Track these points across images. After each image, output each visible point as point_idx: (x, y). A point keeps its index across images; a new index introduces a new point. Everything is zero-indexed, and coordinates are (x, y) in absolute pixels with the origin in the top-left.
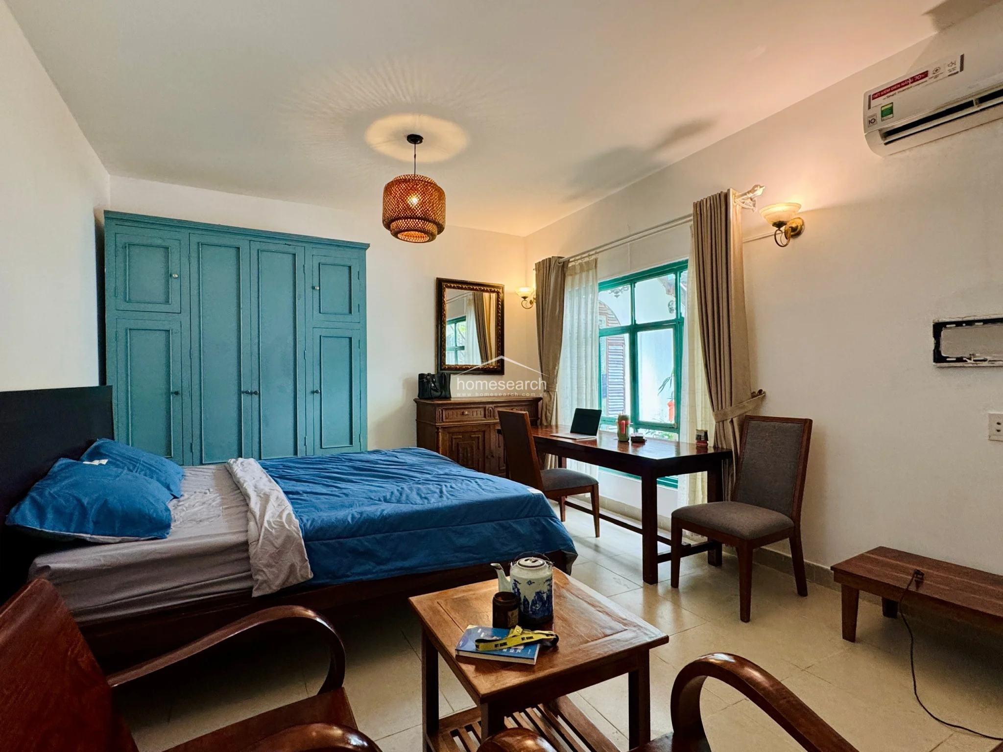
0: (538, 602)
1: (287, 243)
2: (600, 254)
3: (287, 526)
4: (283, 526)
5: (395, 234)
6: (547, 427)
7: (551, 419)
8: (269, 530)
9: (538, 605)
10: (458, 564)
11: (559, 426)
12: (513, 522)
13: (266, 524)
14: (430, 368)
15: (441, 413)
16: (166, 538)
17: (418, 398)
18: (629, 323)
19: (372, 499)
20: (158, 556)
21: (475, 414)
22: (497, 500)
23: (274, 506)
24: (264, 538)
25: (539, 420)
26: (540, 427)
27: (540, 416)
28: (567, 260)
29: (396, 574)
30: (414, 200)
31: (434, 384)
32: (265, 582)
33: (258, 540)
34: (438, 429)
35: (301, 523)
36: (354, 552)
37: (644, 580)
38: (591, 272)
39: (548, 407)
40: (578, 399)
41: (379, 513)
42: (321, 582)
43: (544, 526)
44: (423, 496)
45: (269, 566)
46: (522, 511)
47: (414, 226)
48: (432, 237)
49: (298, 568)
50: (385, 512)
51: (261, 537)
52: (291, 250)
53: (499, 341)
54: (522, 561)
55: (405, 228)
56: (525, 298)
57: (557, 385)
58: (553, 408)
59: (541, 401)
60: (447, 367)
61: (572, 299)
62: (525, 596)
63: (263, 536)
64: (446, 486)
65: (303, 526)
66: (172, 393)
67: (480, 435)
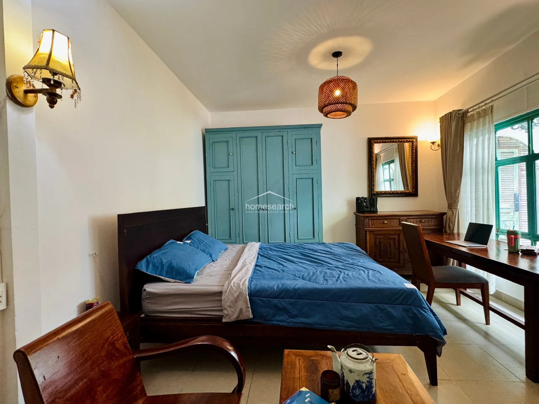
0: (357, 389)
1: (279, 130)
2: (496, 101)
3: (241, 287)
4: (239, 286)
5: (326, 115)
6: (449, 234)
7: (453, 228)
8: (232, 288)
9: (357, 391)
10: (342, 328)
11: (460, 234)
12: (389, 307)
13: (232, 284)
14: (364, 193)
15: (368, 222)
16: (191, 283)
17: (356, 211)
18: (526, 153)
19: (295, 276)
20: (183, 292)
21: (392, 223)
22: (376, 289)
23: (242, 273)
24: (229, 291)
25: (444, 228)
26: (444, 234)
27: (444, 225)
28: (466, 110)
29: (302, 326)
30: (338, 93)
31: (366, 203)
32: (227, 315)
33: (226, 292)
34: (366, 231)
35: (249, 286)
36: (276, 306)
37: (526, 375)
38: (487, 117)
39: (451, 220)
40: (476, 214)
41: (293, 286)
42: (256, 320)
43: (415, 314)
44: (326, 278)
45: (230, 307)
46: (396, 299)
47: (335, 108)
48: (349, 114)
49: (244, 311)
50: (297, 287)
51: (228, 291)
52: (281, 134)
53: (414, 174)
54: (350, 351)
55: (330, 111)
56: (433, 143)
57: (459, 204)
58: (455, 221)
59: (446, 215)
60: (375, 193)
61: (471, 140)
62: (347, 380)
63: (229, 290)
64: (344, 273)
65: (250, 287)
66: (231, 209)
67: (396, 237)
